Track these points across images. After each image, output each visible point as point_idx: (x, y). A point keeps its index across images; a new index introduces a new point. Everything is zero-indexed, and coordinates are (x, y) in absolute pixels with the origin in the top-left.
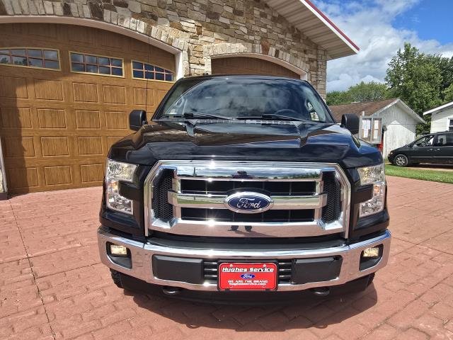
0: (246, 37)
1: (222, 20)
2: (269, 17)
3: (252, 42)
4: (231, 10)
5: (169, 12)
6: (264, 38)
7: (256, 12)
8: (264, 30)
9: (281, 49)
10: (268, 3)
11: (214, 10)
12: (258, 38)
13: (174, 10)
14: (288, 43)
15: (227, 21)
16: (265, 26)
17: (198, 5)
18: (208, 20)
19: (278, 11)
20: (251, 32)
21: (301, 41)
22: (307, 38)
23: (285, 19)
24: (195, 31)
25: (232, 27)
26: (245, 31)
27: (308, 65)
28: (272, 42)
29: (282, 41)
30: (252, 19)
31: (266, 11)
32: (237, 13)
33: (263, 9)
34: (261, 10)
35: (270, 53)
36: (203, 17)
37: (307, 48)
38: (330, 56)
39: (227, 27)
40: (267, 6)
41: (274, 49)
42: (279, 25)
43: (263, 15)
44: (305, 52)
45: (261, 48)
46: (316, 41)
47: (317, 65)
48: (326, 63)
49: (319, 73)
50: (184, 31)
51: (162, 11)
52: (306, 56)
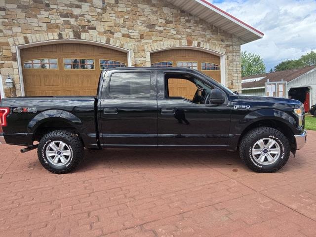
0: (175, 36)
1: (157, 28)
2: (192, 22)
3: (180, 39)
4: (164, 21)
5: (121, 29)
6: (189, 35)
7: (183, 20)
8: (188, 30)
9: (203, 41)
10: (191, 13)
11: (151, 23)
12: (185, 36)
13: (125, 27)
14: (208, 36)
15: (161, 29)
16: (189, 28)
17: (141, 21)
18: (148, 29)
19: (199, 17)
20: (178, 33)
21: (219, 34)
22: (223, 31)
23: (205, 21)
24: (139, 37)
25: (164, 31)
26: (175, 32)
27: (225, 50)
28: (196, 37)
29: (203, 36)
30: (179, 24)
31: (190, 18)
32: (168, 22)
33: (188, 17)
34: (186, 18)
35: (193, 44)
36: (144, 28)
37: (223, 38)
38: (244, 41)
39: (161, 32)
40: (190, 15)
41: (196, 42)
42: (200, 26)
43: (187, 21)
44: (222, 41)
45: (186, 42)
46: (231, 32)
47: (233, 49)
48: (240, 47)
49: (234, 54)
50: (131, 38)
51: (117, 28)
52: (223, 43)
